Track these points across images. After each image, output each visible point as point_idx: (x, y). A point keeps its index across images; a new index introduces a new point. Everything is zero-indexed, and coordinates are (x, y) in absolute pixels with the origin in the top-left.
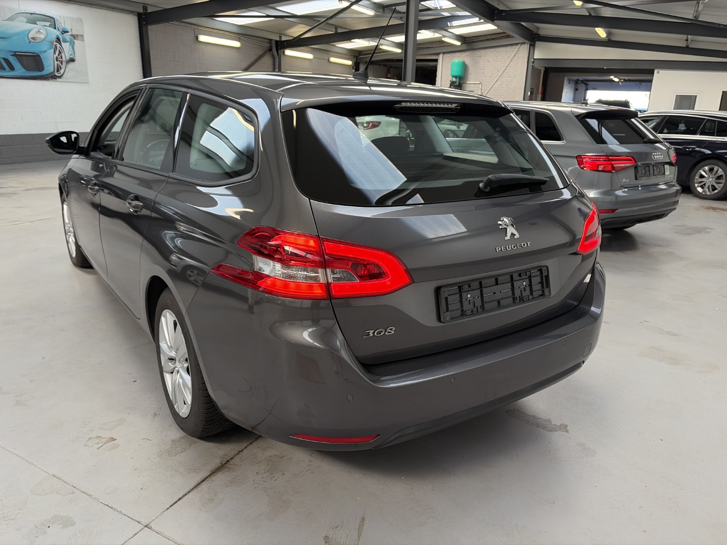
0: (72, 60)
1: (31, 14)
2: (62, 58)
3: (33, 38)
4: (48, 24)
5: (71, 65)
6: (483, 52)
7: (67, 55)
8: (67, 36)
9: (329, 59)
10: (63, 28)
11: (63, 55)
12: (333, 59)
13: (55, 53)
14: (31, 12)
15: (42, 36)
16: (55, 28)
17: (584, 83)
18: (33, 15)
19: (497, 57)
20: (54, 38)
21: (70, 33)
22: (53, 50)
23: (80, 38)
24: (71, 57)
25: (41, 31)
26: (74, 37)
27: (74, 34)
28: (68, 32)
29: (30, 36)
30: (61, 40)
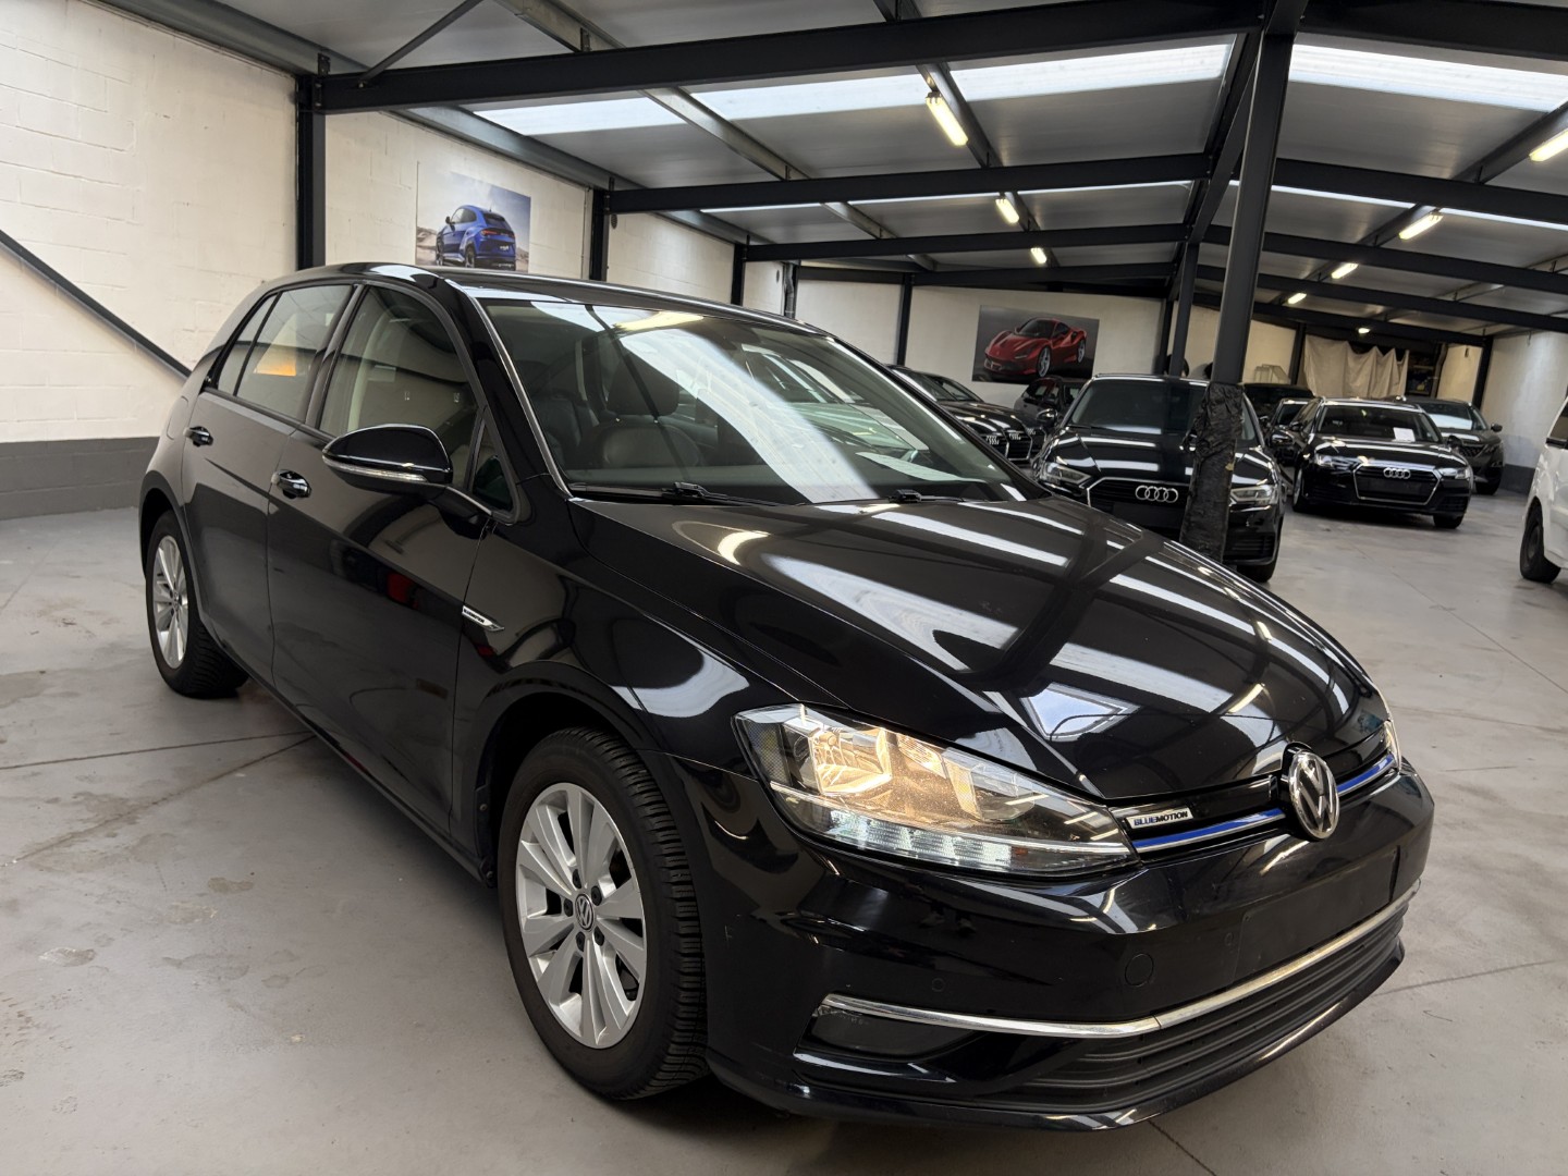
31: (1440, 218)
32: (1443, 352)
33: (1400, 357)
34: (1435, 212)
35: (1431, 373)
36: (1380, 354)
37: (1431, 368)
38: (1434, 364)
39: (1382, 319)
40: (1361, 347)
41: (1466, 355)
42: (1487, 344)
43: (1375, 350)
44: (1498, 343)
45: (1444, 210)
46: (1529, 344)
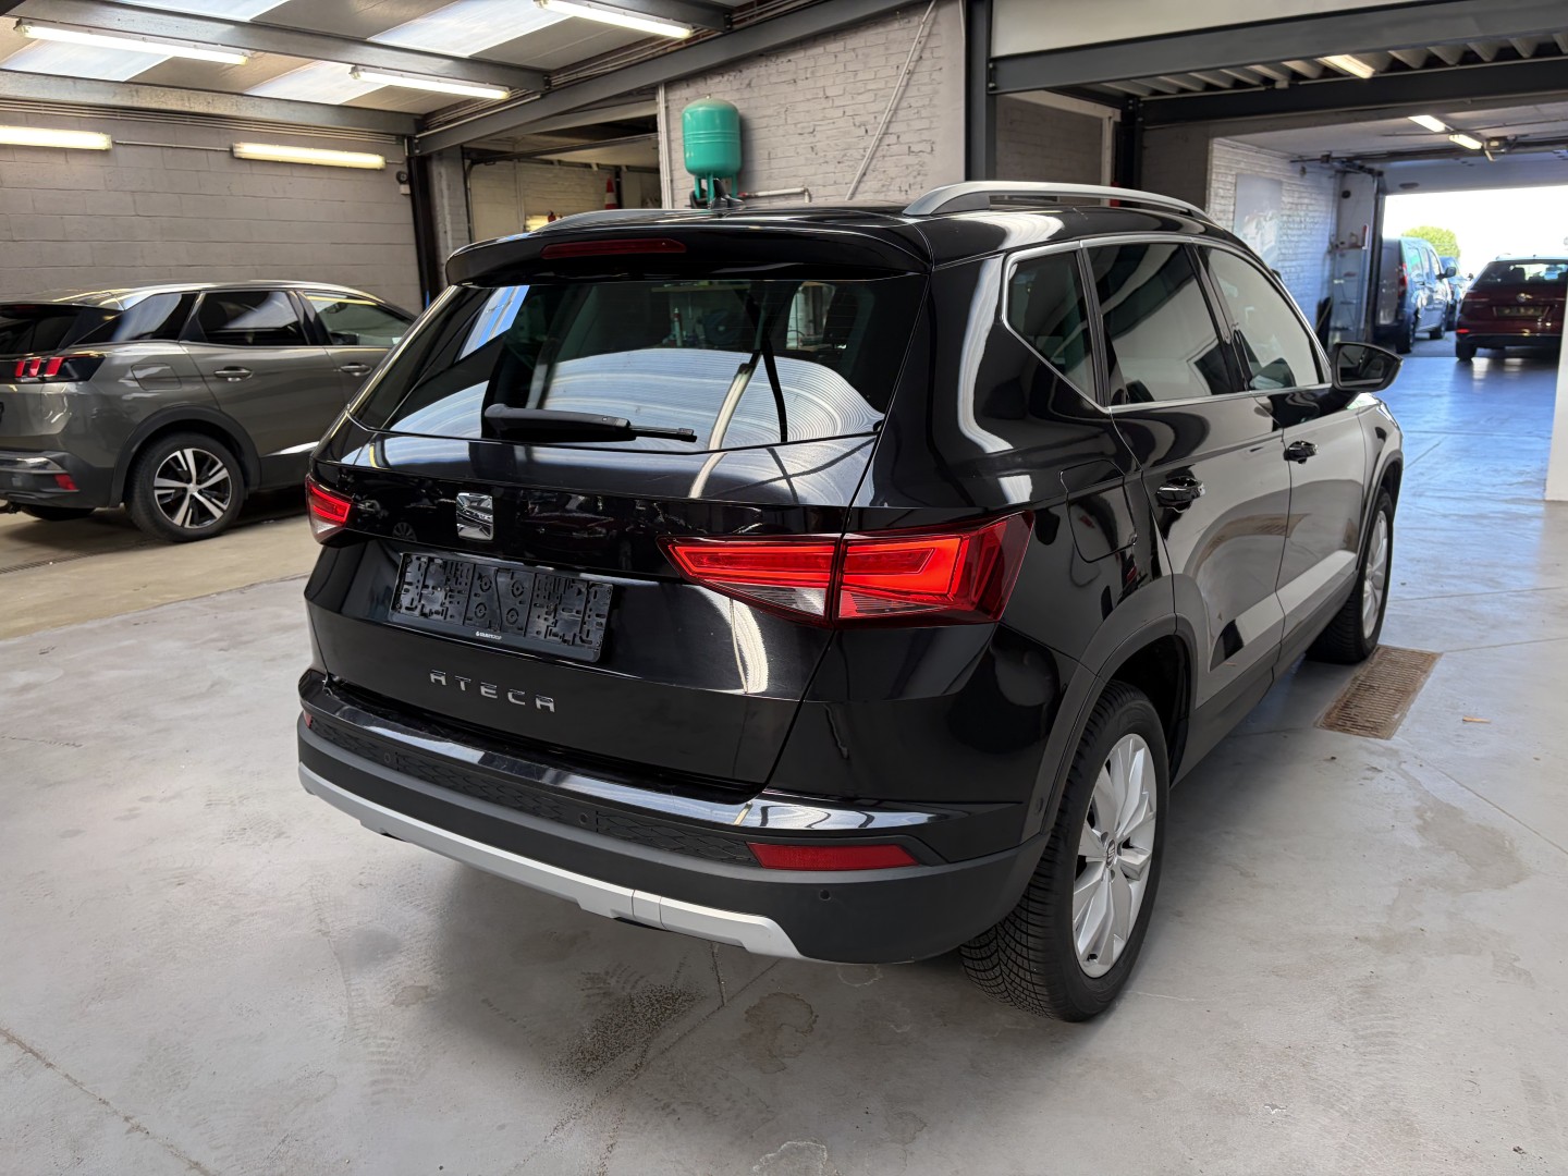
6: (800, 60)
9: (231, 151)
12: (248, 150)
17: (1361, 168)
19: (856, 72)
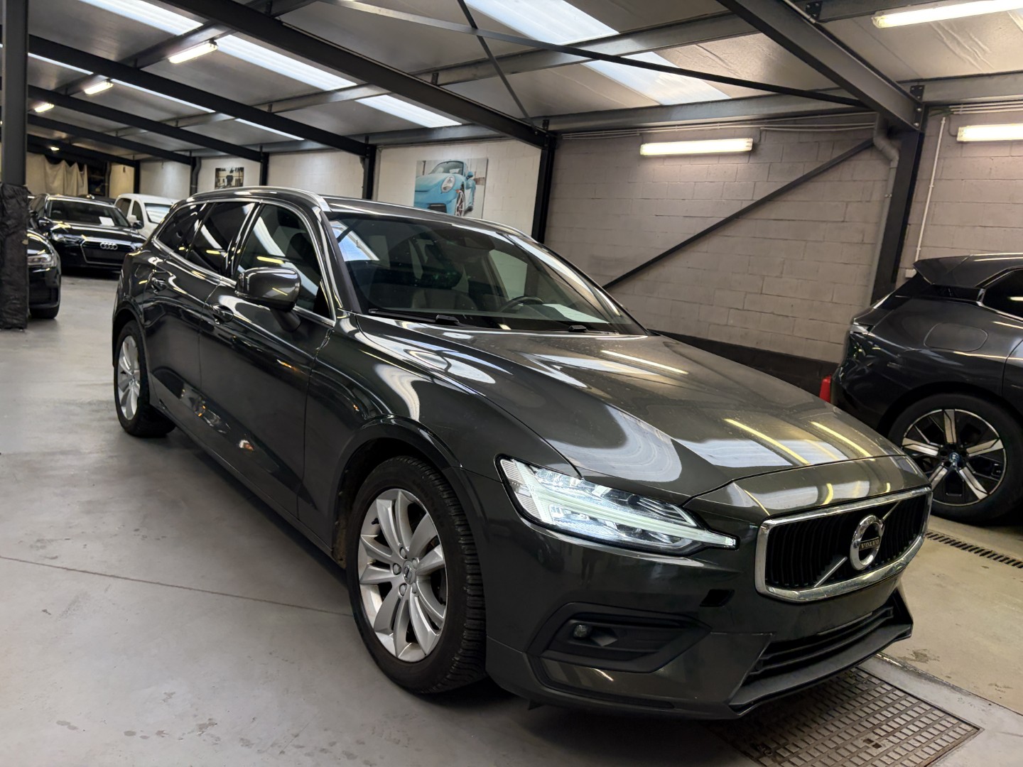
0: (470, 209)
1: (447, 162)
2: (462, 208)
3: (445, 188)
4: (457, 170)
5: (469, 214)
7: (466, 205)
8: (471, 182)
10: (470, 173)
11: (463, 204)
13: (457, 202)
14: (448, 160)
15: (451, 185)
16: (462, 174)
18: (450, 163)
20: (460, 184)
21: (473, 178)
22: (456, 200)
23: (481, 182)
24: (470, 205)
25: (452, 179)
26: (477, 181)
27: (477, 177)
28: (471, 176)
29: (443, 186)
30: (465, 186)
31: (112, 85)
32: (108, 168)
33: (81, 169)
34: (108, 81)
35: (103, 181)
36: (68, 166)
37: (103, 178)
38: (103, 175)
39: (67, 142)
40: (54, 160)
41: (124, 171)
42: (136, 165)
43: (63, 163)
44: (143, 165)
45: (114, 80)
46: (162, 168)
